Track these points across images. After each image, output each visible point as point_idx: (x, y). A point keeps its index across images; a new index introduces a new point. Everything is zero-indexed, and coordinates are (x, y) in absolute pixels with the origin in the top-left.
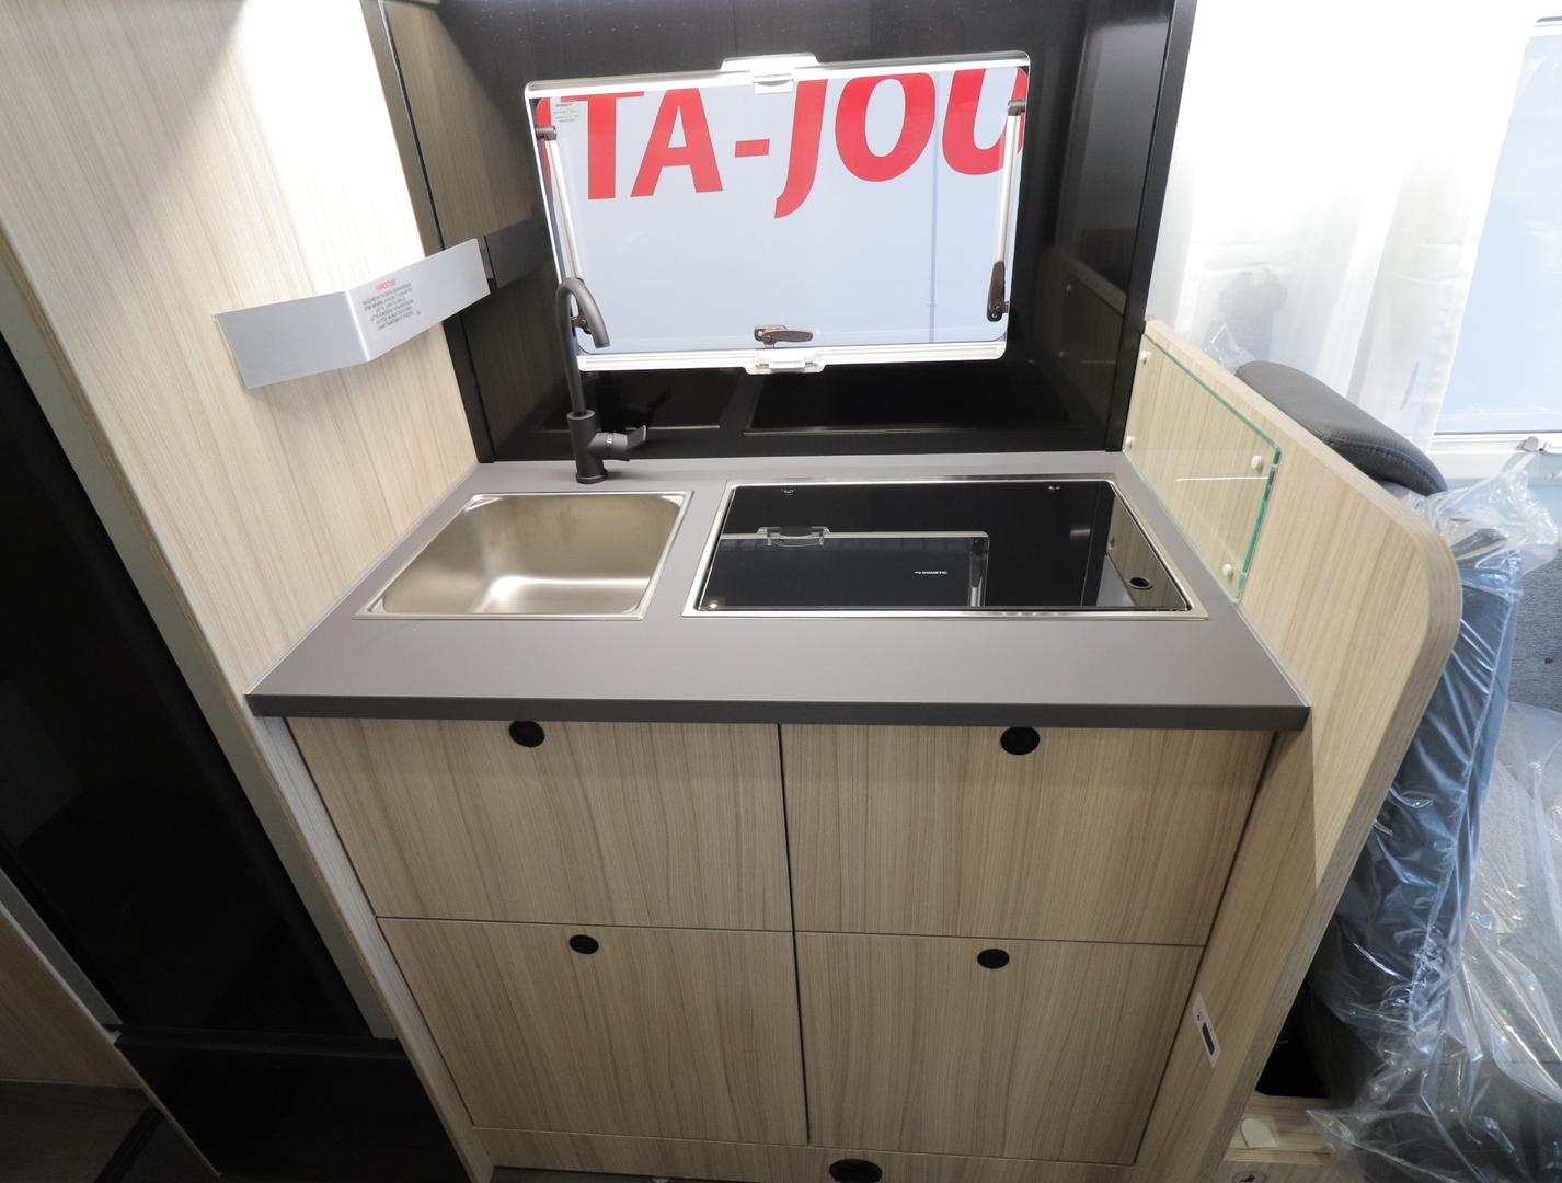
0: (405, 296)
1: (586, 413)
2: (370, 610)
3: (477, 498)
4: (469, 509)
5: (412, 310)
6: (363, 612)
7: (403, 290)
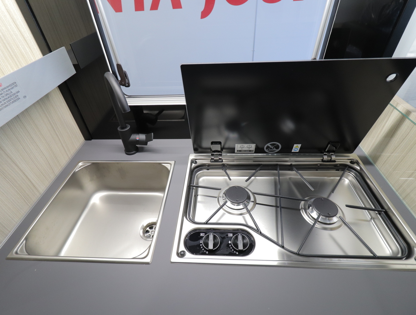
0: (12, 90)
1: (126, 127)
2: (16, 253)
3: (80, 164)
4: (77, 170)
5: (19, 97)
6: (13, 255)
7: (10, 87)
